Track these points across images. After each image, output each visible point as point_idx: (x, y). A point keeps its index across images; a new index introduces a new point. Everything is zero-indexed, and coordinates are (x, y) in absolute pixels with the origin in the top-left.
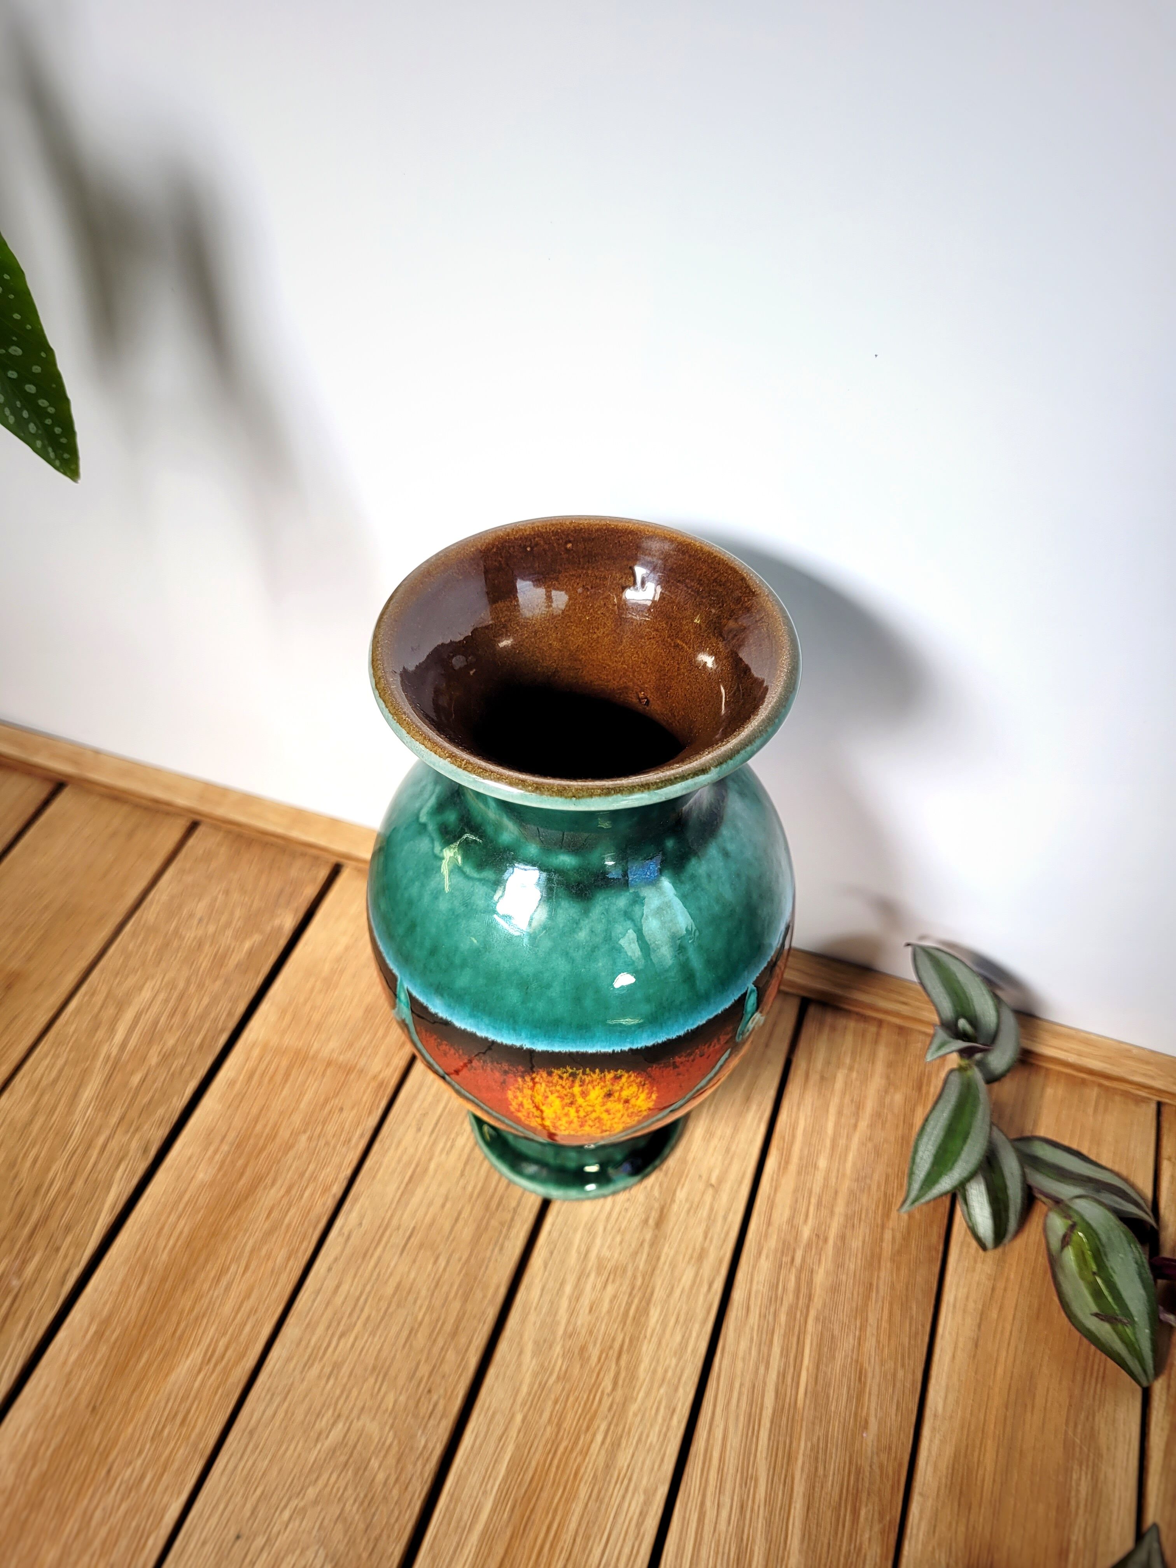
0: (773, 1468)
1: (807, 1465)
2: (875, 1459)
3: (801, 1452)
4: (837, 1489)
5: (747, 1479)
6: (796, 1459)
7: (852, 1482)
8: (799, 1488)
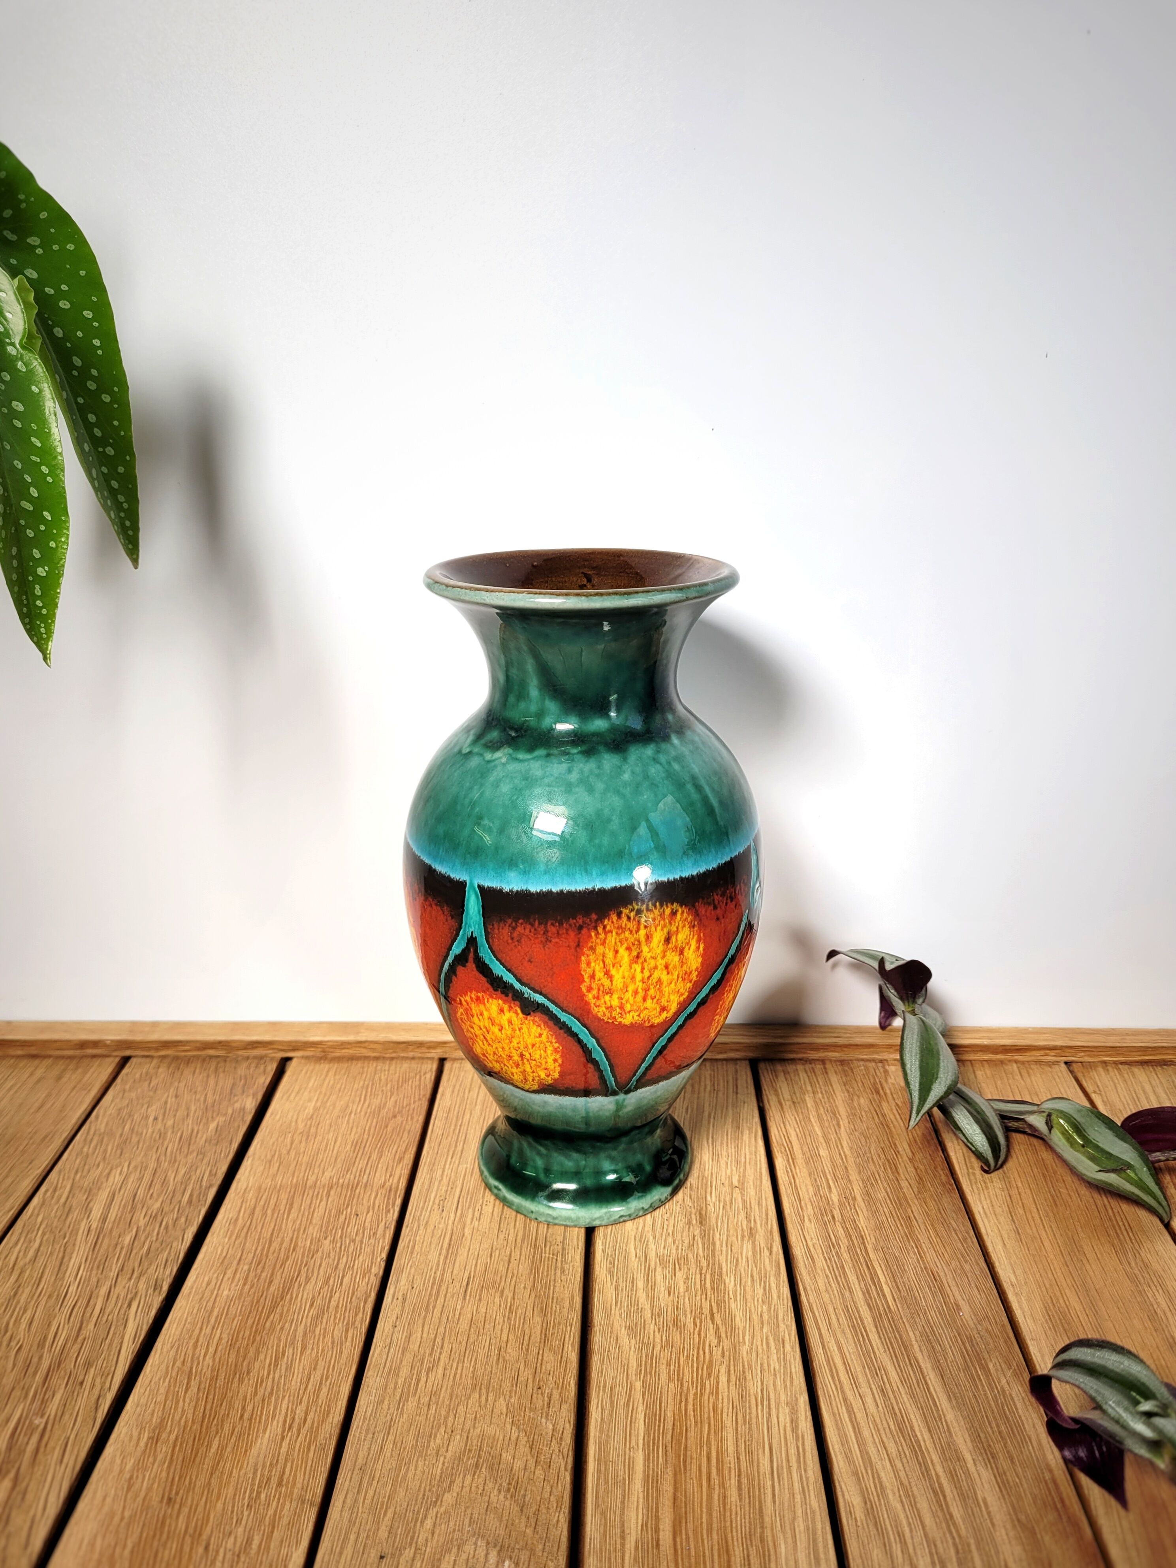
0: (894, 1357)
1: (924, 1348)
2: (980, 1328)
3: (913, 1339)
4: (959, 1357)
5: (876, 1371)
6: (912, 1345)
7: (969, 1348)
8: (926, 1365)
